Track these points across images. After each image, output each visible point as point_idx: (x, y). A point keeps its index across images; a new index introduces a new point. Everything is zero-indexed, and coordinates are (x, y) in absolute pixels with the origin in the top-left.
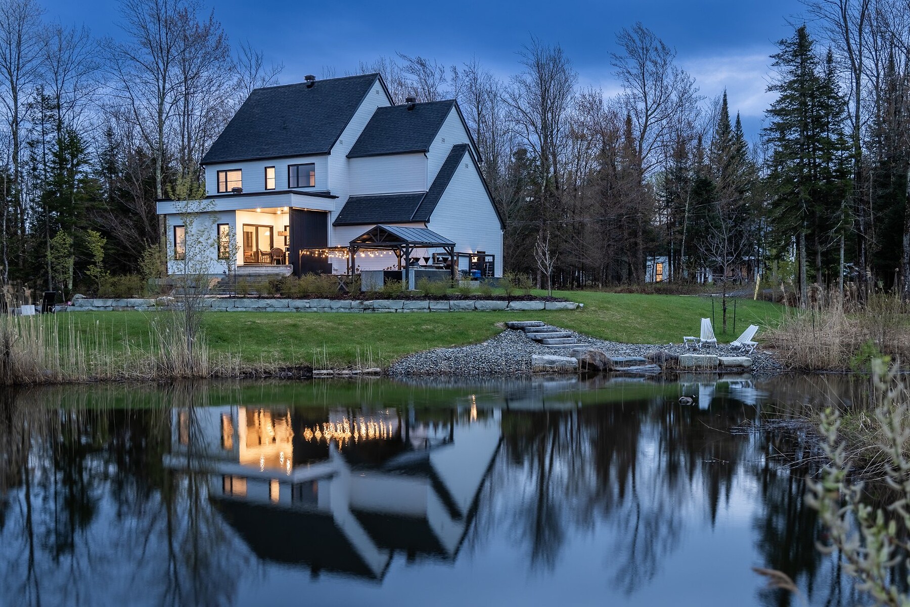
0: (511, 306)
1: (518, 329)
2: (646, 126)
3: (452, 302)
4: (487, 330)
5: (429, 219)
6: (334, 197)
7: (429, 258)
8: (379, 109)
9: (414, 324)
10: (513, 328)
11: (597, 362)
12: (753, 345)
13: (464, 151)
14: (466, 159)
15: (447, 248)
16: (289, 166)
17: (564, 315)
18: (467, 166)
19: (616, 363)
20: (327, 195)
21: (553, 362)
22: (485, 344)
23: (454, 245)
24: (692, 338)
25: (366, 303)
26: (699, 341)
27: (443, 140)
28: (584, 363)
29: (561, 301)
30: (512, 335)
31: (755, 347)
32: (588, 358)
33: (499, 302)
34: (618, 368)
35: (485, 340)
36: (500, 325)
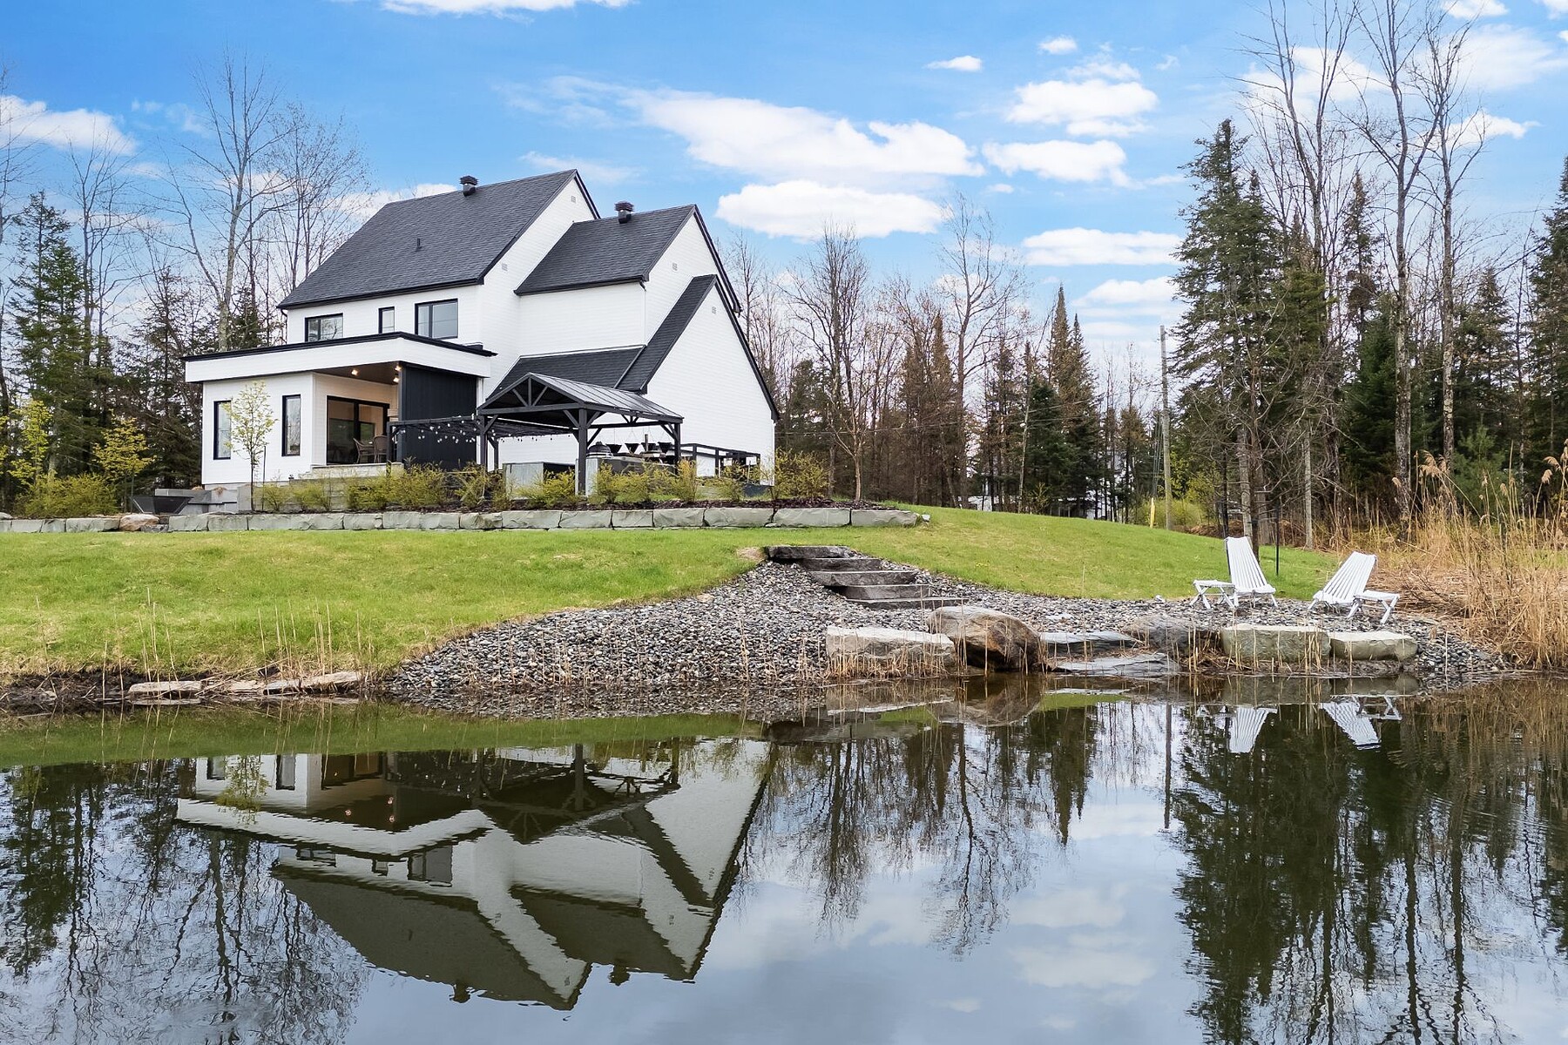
0: (778, 519)
1: (790, 561)
2: (967, 317)
3: (657, 512)
4: (715, 565)
5: (645, 387)
6: (489, 354)
7: (637, 445)
8: (575, 225)
9: (535, 551)
10: (780, 557)
11: (1007, 651)
12: (1389, 602)
13: (708, 285)
14: (712, 298)
15: (667, 426)
16: (417, 306)
17: (894, 537)
18: (714, 310)
19: (1061, 648)
20: (477, 350)
21: (884, 648)
22: (706, 597)
23: (681, 419)
24: (1214, 583)
25: (491, 516)
26: (1231, 590)
27: (675, 267)
28: (974, 654)
29: (885, 509)
30: (776, 576)
31: (1393, 605)
32: (982, 635)
33: (754, 510)
34: (1067, 666)
35: (706, 590)
36: (749, 551)
